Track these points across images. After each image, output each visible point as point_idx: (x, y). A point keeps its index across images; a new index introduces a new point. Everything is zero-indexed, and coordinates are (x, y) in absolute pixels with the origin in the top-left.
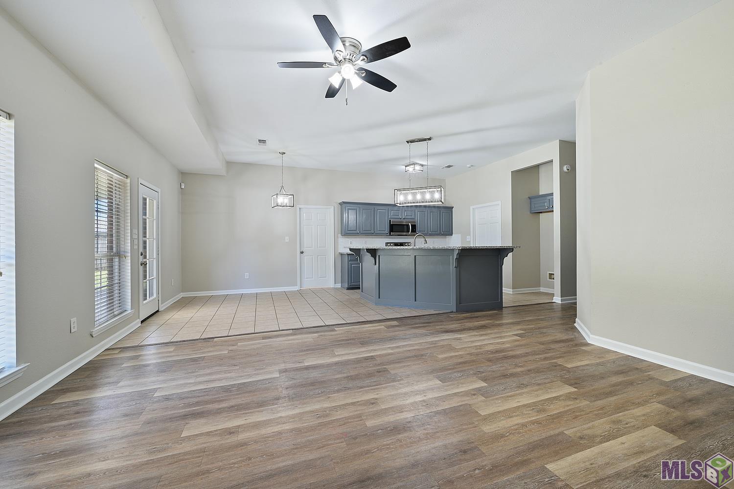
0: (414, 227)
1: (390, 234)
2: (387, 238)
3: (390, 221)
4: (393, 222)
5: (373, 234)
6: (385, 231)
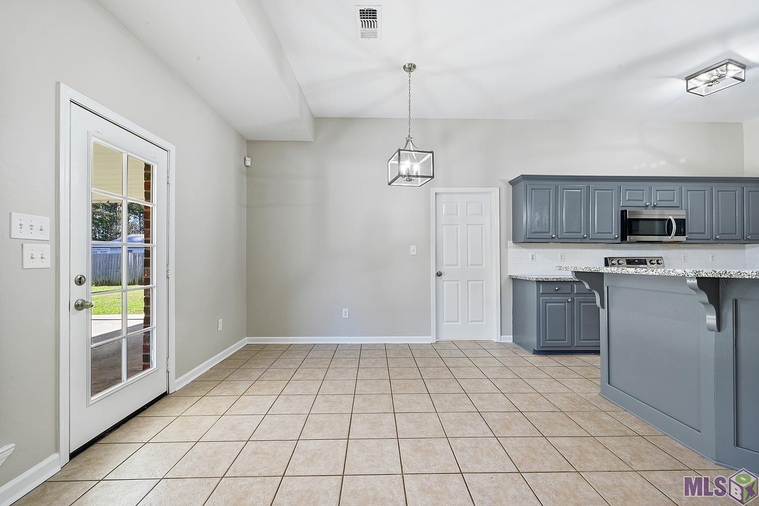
0: (682, 223)
3: (624, 213)
4: (632, 213)
5: (584, 241)
6: (611, 233)
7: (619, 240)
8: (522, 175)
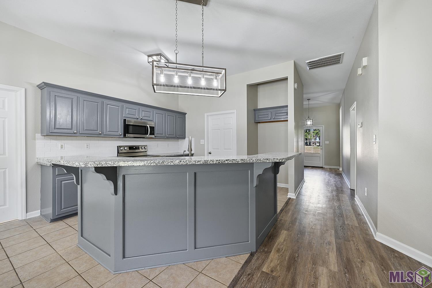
0: (152, 128)
1: (125, 136)
2: (120, 140)
3: (125, 120)
4: (129, 121)
5: (100, 136)
6: (118, 132)
7: (122, 136)
8: (43, 82)
